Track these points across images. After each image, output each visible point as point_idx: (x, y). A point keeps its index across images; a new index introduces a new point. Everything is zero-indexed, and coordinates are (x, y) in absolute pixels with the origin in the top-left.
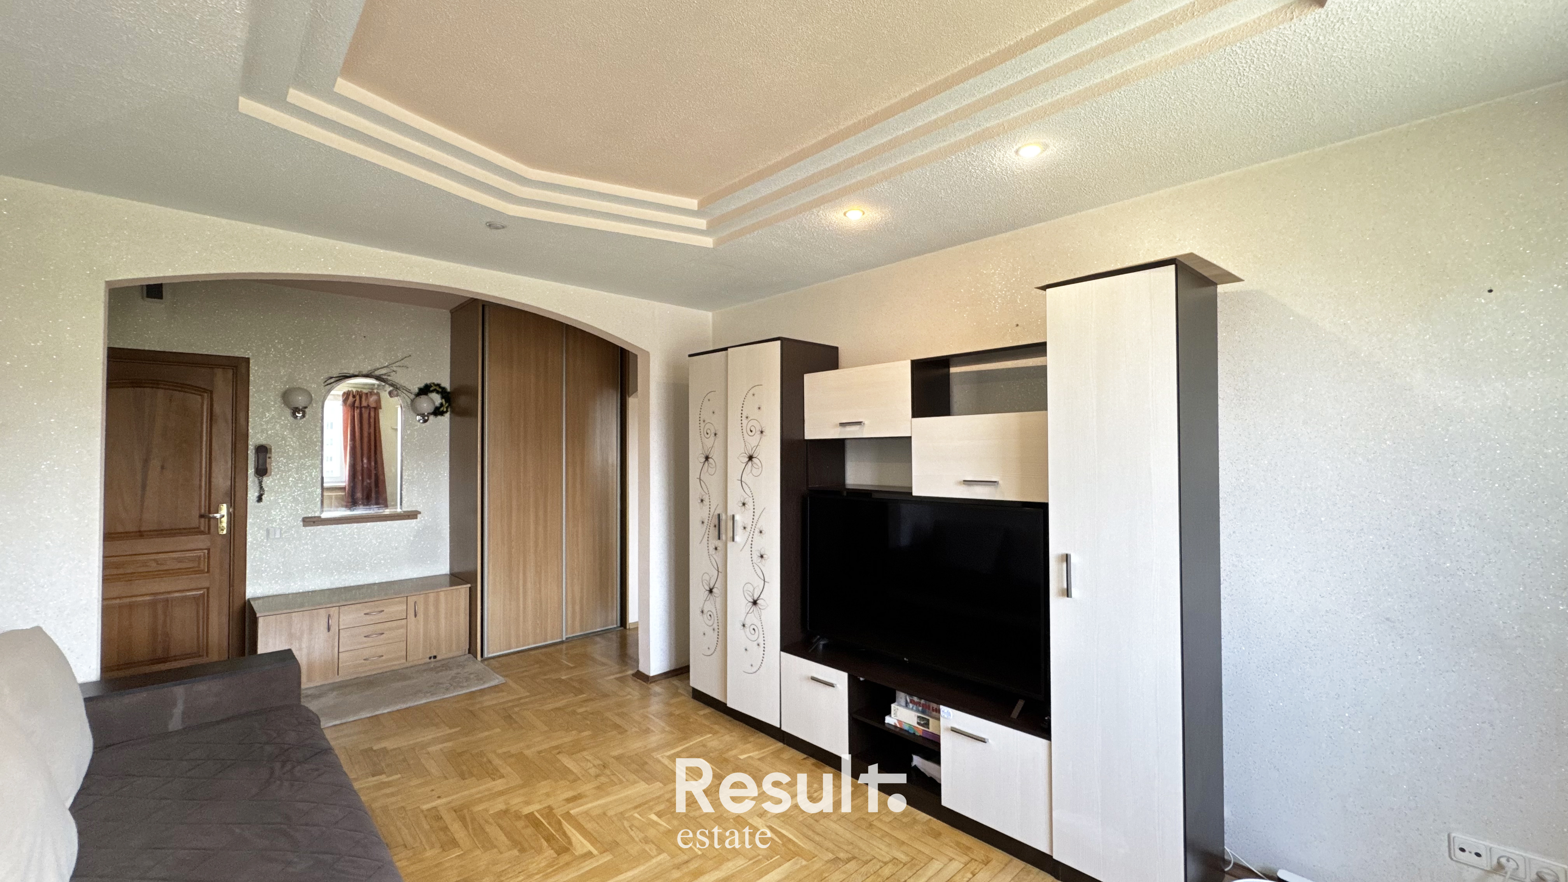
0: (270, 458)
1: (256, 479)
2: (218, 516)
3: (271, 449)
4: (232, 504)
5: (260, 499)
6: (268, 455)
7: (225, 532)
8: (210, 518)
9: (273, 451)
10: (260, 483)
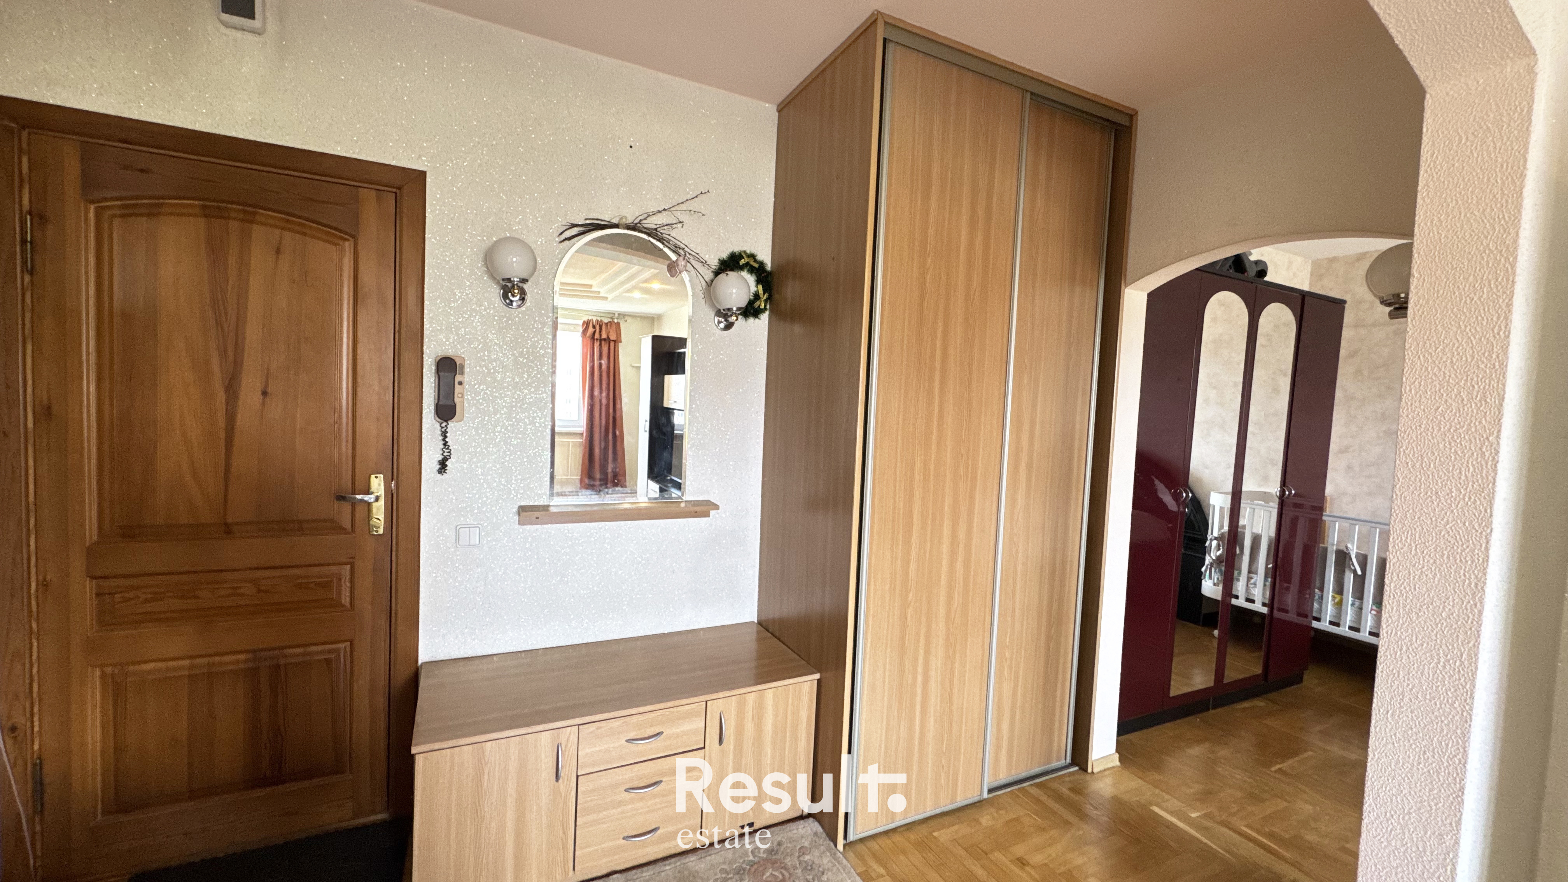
0: (460, 383)
1: (437, 426)
2: (370, 498)
3: (462, 366)
4: (393, 475)
5: (443, 466)
6: (458, 378)
7: (381, 531)
8: (354, 504)
9: (467, 370)
10: (444, 435)
